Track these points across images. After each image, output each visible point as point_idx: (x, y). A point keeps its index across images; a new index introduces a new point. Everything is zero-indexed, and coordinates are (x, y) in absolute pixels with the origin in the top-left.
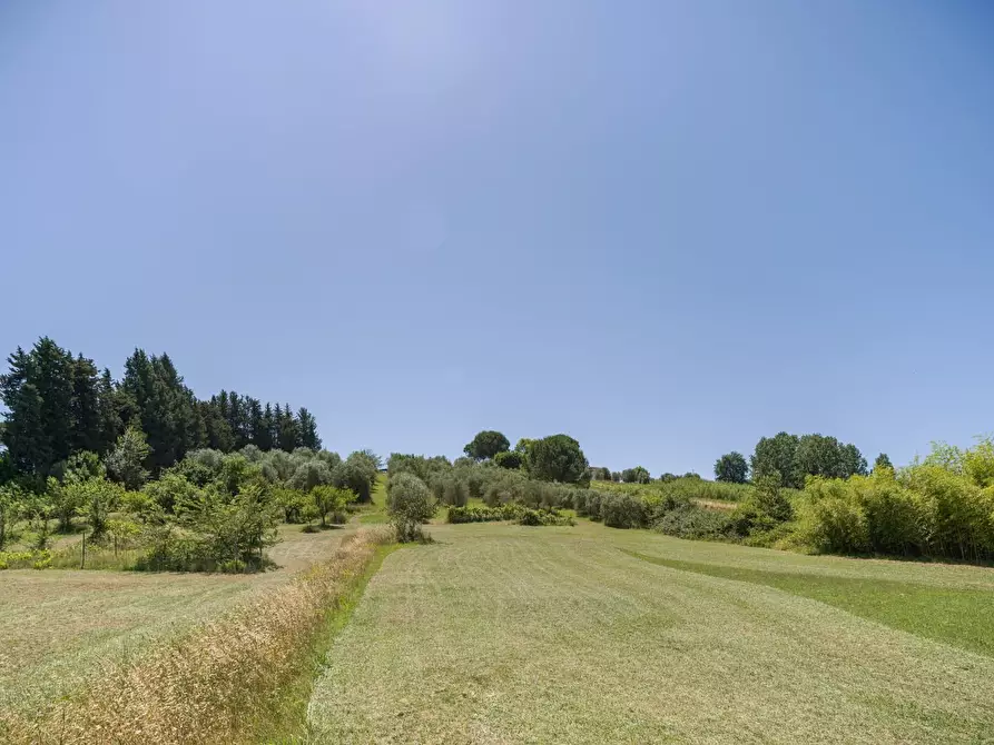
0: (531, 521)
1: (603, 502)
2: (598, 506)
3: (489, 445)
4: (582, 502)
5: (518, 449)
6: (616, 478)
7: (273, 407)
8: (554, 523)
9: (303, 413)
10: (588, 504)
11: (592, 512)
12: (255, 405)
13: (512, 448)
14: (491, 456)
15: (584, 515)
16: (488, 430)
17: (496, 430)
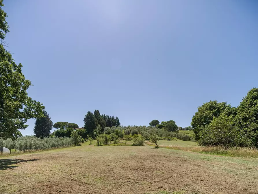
0: (169, 140)
1: (182, 136)
2: (181, 137)
3: (155, 123)
4: (178, 136)
5: (161, 124)
6: (184, 129)
7: (111, 117)
8: (173, 140)
9: (117, 118)
10: (179, 136)
11: (180, 138)
12: (108, 117)
13: (160, 123)
14: (155, 125)
15: (178, 138)
16: (154, 120)
17: (156, 120)
